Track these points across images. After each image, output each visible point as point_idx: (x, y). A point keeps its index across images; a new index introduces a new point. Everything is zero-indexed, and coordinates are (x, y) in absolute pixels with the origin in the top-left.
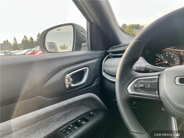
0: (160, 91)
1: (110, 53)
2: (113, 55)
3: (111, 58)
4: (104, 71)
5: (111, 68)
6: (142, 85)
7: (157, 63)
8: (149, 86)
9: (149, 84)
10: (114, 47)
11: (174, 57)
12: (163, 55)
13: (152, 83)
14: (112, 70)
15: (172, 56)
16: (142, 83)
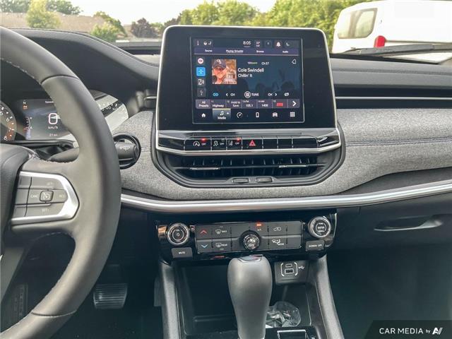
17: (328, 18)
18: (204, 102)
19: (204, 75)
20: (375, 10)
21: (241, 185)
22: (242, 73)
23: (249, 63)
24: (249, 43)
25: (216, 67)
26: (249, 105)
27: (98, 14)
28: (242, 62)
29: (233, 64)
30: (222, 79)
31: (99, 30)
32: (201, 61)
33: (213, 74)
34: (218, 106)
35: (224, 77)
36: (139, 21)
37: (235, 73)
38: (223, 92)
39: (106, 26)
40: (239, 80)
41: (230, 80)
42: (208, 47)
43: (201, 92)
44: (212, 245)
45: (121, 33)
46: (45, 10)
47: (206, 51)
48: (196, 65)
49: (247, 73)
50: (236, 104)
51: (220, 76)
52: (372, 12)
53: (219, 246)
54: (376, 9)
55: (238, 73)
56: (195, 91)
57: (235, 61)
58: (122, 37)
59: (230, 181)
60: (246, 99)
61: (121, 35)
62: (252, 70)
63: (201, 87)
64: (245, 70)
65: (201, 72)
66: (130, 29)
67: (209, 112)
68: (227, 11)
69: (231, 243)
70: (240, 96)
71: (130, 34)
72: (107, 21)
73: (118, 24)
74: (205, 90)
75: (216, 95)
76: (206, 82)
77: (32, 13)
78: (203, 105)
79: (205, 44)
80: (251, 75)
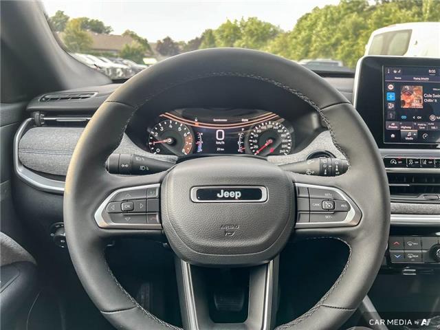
0: (162, 215)
1: (37, 114)
2: (45, 119)
3: (41, 126)
4: (20, 163)
5: (42, 155)
6: (128, 204)
7: (152, 141)
8: (142, 206)
9: (141, 202)
10: (47, 97)
11: (183, 131)
12: (163, 124)
13: (149, 198)
14: (45, 161)
15: (180, 129)
16: (127, 201)
17: (352, 37)
18: (394, 124)
19: (394, 99)
20: (410, 32)
21: (432, 201)
22: (428, 98)
23: (434, 89)
24: (434, 71)
25: (404, 93)
26: (434, 128)
27: (127, 33)
28: (427, 89)
29: (419, 90)
30: (410, 104)
31: (128, 48)
32: (391, 87)
33: (402, 99)
34: (405, 127)
35: (412, 101)
36: (164, 40)
37: (422, 98)
38: (410, 116)
39: (134, 44)
40: (425, 104)
41: (417, 104)
42: (397, 75)
43: (391, 114)
44: (405, 255)
45: (148, 51)
46: (80, 29)
47: (396, 78)
48: (387, 91)
49: (432, 98)
50: (422, 126)
51: (408, 101)
52: (407, 34)
53: (410, 257)
54: (411, 30)
55: (424, 98)
56: (386, 114)
57: (421, 87)
58: (148, 55)
59: (422, 197)
60: (431, 122)
61: (147, 53)
62: (436, 96)
63: (391, 110)
64: (431, 96)
65: (391, 97)
66: (155, 47)
67: (397, 132)
68: (250, 30)
69: (422, 255)
70: (426, 120)
71: (155, 52)
72: (136, 40)
73: (144, 42)
74: (394, 113)
75: (404, 117)
76: (395, 106)
77: (68, 32)
78: (393, 126)
79: (395, 72)
80: (436, 101)
